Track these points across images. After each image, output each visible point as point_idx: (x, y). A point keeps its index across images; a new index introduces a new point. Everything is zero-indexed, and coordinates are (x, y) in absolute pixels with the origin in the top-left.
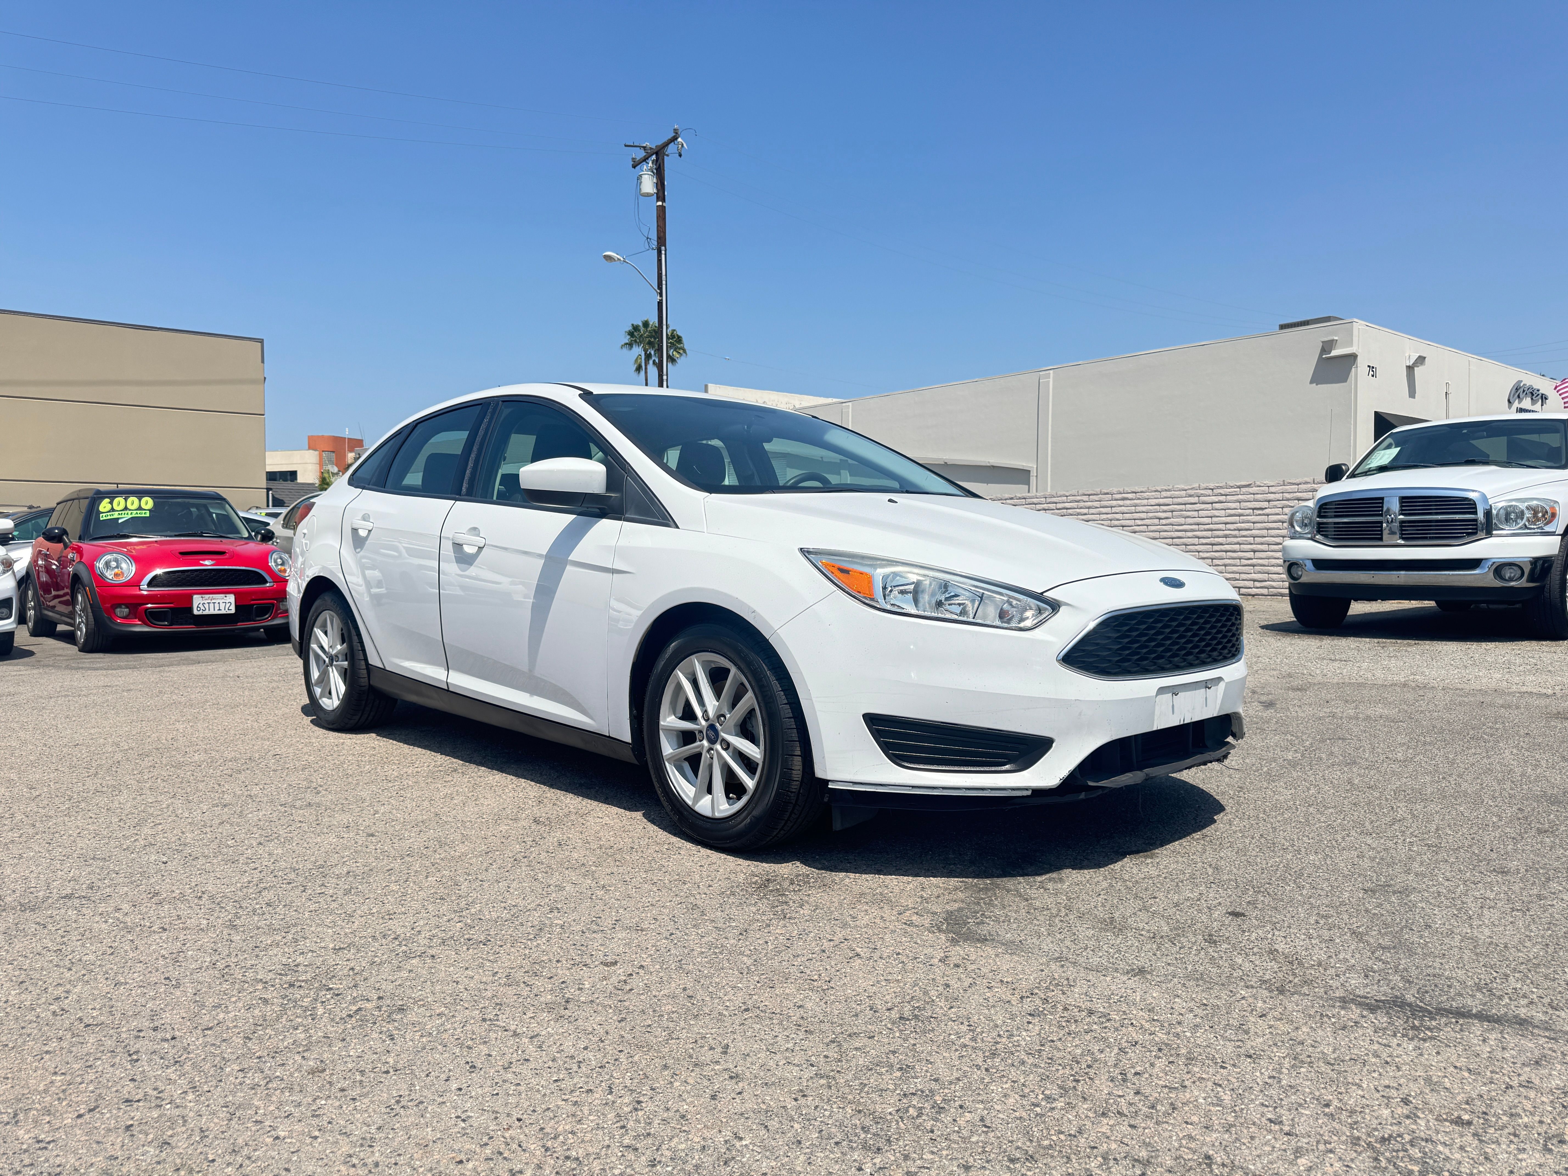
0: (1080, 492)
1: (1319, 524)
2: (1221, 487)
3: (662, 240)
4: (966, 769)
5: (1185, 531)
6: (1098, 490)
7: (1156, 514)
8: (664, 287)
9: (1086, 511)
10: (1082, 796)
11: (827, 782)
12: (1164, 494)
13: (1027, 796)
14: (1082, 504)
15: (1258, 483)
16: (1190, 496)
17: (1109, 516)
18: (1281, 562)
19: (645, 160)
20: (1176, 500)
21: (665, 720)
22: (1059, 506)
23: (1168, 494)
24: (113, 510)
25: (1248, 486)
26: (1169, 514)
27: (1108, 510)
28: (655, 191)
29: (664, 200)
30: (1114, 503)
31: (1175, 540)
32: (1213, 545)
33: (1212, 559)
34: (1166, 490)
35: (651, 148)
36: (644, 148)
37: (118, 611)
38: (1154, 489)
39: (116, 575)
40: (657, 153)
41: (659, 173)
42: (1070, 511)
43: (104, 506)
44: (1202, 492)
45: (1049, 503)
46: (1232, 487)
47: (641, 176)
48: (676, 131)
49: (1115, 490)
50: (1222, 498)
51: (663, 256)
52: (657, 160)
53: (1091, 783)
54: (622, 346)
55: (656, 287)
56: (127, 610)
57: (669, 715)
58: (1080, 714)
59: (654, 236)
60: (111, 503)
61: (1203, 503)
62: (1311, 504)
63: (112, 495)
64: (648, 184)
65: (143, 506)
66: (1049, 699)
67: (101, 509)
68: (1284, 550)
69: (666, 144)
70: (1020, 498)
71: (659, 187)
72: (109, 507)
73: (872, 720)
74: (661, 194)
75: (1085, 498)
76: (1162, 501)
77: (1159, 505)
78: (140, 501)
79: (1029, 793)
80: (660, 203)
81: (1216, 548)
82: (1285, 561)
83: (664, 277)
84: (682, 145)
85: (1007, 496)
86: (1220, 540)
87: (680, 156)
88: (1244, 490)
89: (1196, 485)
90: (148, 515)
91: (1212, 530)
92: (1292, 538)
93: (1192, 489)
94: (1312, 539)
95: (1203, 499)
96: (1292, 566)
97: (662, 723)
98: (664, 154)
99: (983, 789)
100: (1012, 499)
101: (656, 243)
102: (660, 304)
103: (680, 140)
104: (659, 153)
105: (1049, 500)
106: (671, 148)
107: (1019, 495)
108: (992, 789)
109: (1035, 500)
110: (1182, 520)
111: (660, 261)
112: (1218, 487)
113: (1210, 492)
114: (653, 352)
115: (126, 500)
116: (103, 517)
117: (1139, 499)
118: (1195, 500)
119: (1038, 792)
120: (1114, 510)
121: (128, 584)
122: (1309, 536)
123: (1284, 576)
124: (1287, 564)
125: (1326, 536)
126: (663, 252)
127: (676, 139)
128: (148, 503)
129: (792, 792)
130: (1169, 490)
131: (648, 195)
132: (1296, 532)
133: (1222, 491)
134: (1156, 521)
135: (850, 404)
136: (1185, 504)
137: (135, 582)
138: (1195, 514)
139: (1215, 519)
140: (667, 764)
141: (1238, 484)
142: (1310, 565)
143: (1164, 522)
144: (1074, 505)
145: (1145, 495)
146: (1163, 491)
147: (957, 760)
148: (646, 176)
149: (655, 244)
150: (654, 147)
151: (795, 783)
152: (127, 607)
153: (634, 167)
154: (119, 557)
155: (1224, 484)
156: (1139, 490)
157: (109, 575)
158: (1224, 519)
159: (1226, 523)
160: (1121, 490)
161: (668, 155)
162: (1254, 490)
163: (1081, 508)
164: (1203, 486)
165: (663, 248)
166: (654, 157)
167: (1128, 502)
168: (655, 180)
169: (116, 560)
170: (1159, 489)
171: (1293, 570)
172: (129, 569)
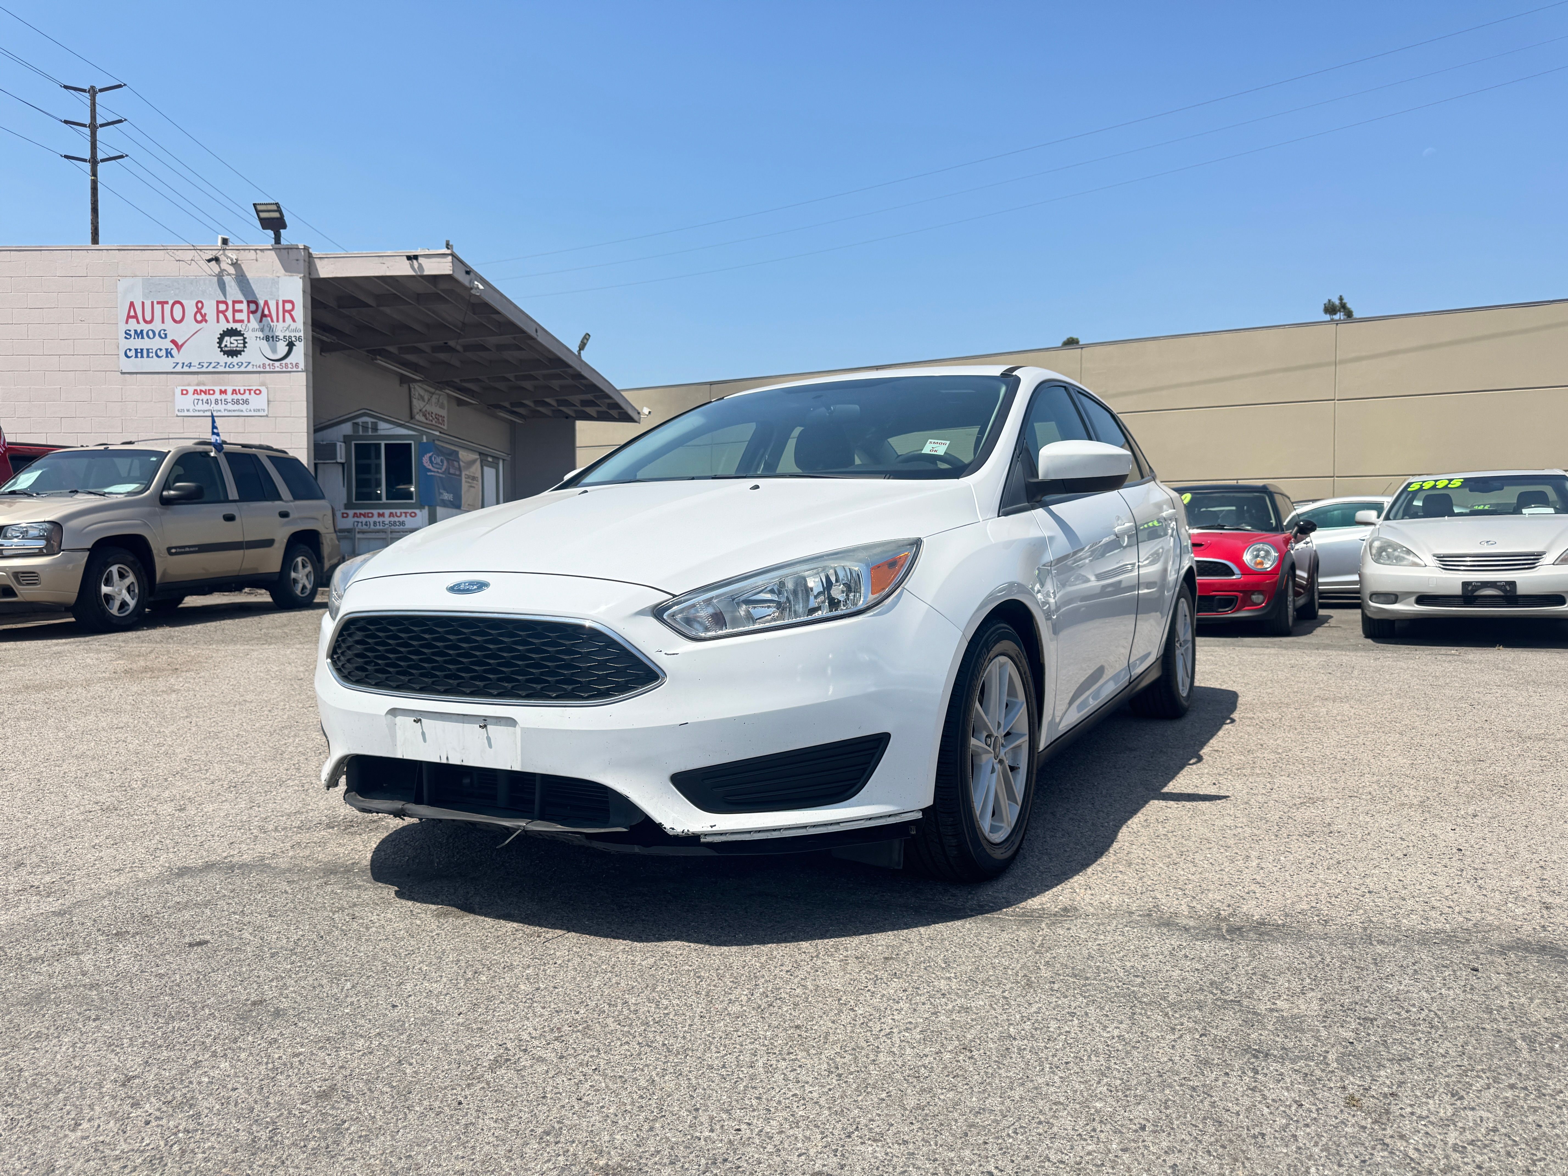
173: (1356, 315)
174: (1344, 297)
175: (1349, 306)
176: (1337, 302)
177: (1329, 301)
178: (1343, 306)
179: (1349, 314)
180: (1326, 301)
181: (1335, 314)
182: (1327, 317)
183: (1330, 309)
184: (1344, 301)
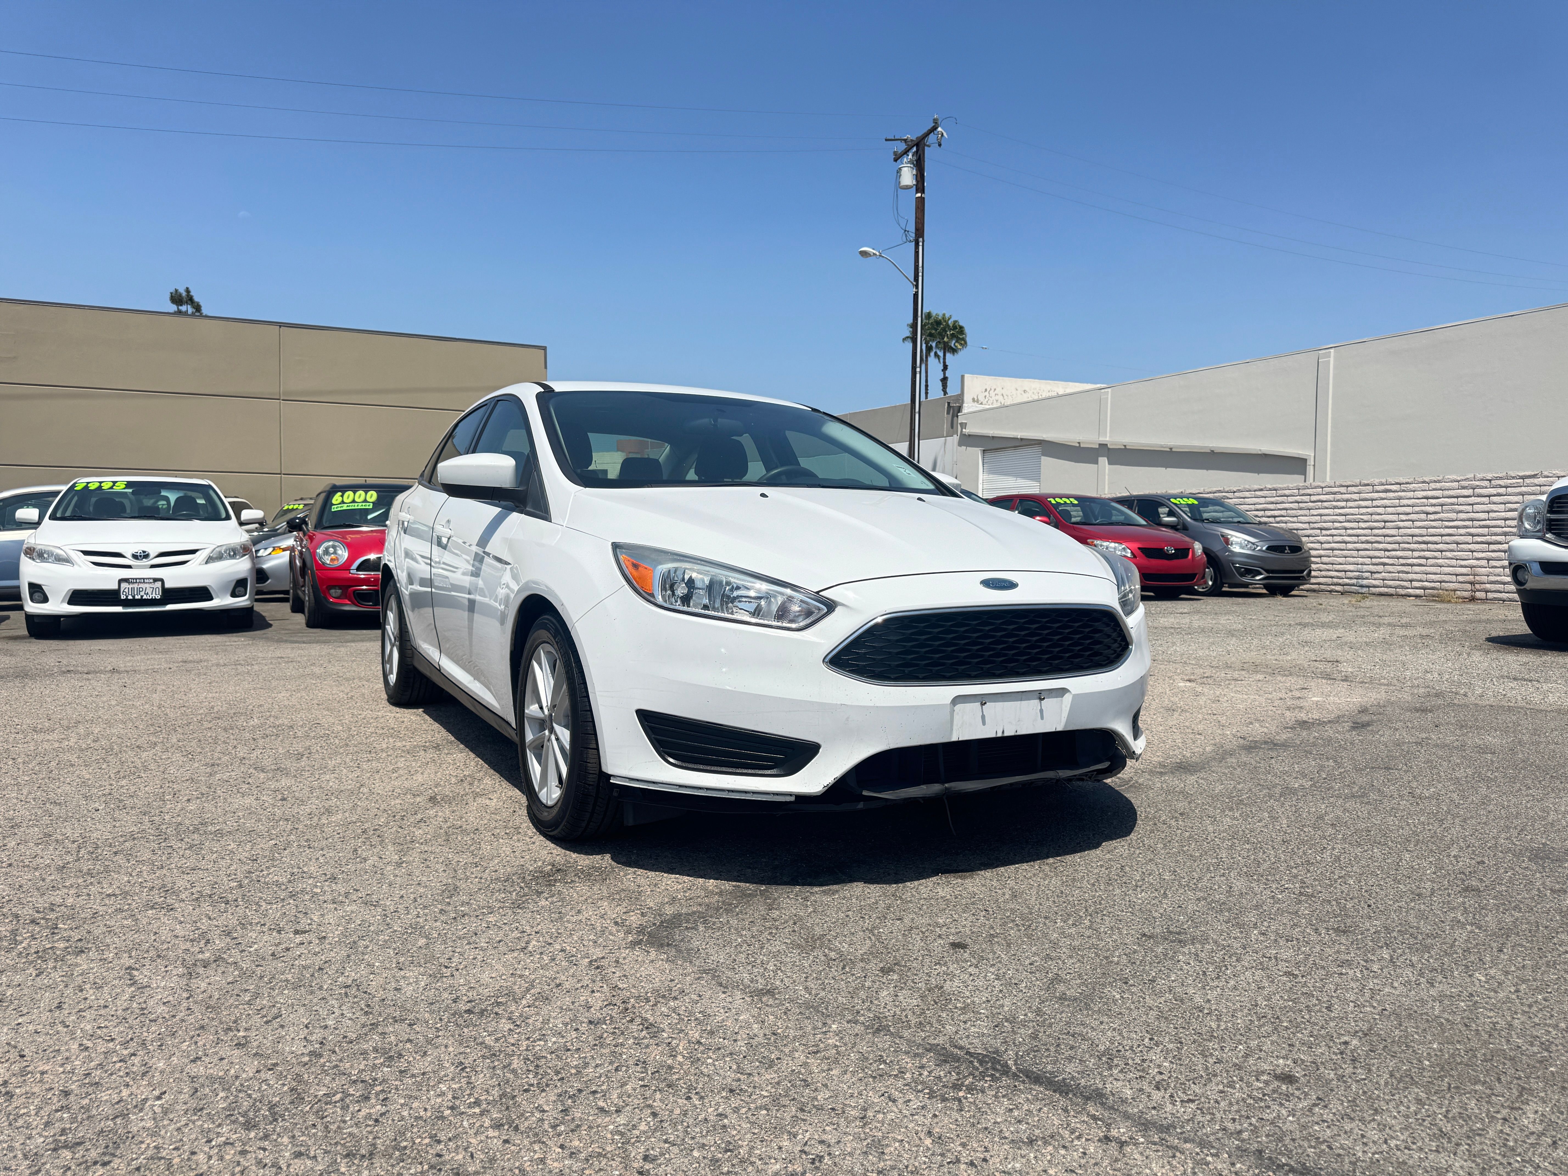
0: (1337, 483)
1: (1550, 521)
2: (1501, 478)
3: (920, 232)
4: (730, 770)
5: (1457, 527)
6: (1357, 481)
7: (1423, 508)
8: (920, 278)
9: (1343, 504)
10: (861, 806)
11: (609, 776)
12: (1433, 485)
13: (790, 802)
14: (1338, 497)
15: (1546, 473)
16: (1464, 488)
17: (1369, 510)
18: (1506, 563)
19: (906, 152)
20: (1446, 493)
21: (528, 708)
22: (1314, 498)
23: (1438, 485)
24: (343, 502)
25: (1534, 476)
26: (1439, 509)
27: (1369, 503)
28: (914, 183)
29: (923, 192)
30: (1376, 495)
31: (1444, 538)
32: (1489, 543)
33: (1488, 560)
34: (1435, 482)
35: (912, 140)
36: (905, 140)
37: (332, 591)
38: (1421, 480)
39: (332, 560)
40: (917, 145)
41: (919, 165)
42: (1325, 504)
43: (337, 498)
44: (1477, 483)
45: (1303, 495)
46: (1513, 478)
47: (900, 169)
48: (935, 121)
49: (1376, 481)
50: (1502, 491)
51: (921, 248)
52: (917, 151)
53: (865, 793)
54: (904, 340)
55: (912, 279)
56: (339, 591)
57: (532, 704)
58: (847, 719)
59: (912, 228)
60: (342, 496)
61: (1478, 496)
62: (1544, 498)
63: (343, 489)
64: (908, 177)
65: (368, 499)
66: (812, 703)
67: (334, 501)
68: (1509, 551)
69: (927, 134)
70: (1270, 490)
71: (919, 179)
72: (340, 499)
73: (645, 716)
74: (920, 186)
75: (1343, 490)
76: (1430, 493)
77: (1427, 498)
78: (366, 494)
79: (793, 799)
80: (919, 195)
81: (1492, 547)
82: (1510, 564)
83: (920, 269)
84: (942, 135)
85: (1256, 487)
86: (1499, 538)
87: (940, 145)
88: (1528, 481)
89: (1471, 476)
90: (371, 507)
91: (1488, 527)
92: (1522, 537)
93: (1465, 480)
94: (1543, 539)
95: (1478, 491)
96: (1518, 569)
97: (526, 711)
98: (925, 145)
99: (746, 792)
100: (1261, 490)
101: (914, 235)
102: (916, 296)
103: (940, 129)
104: (919, 145)
105: (1302, 492)
106: (932, 138)
107: (1269, 486)
108: (754, 793)
109: (1287, 492)
110: (1453, 516)
111: (917, 253)
112: (1497, 478)
113: (1487, 483)
114: (934, 344)
115: (355, 493)
116: (334, 509)
117: (1404, 491)
118: (1470, 492)
119: (801, 799)
120: (1375, 503)
121: (340, 568)
122: (1540, 534)
123: (1509, 579)
124: (1512, 567)
125: (1558, 535)
126: (921, 244)
127: (937, 128)
128: (373, 496)
129: (589, 785)
130: (1439, 481)
131: (907, 187)
132: (1526, 530)
133: (1501, 482)
134: (1423, 516)
135: (1109, 390)
136: (1457, 497)
137: (346, 566)
138: (1469, 508)
139: (1492, 515)
140: (528, 751)
141: (1521, 474)
142: (1537, 568)
143: (1432, 517)
144: (1330, 497)
145: (1411, 486)
146: (1431, 482)
147: (723, 761)
148: (906, 169)
149: (912, 236)
150: (914, 138)
151: (591, 776)
152: (340, 589)
153: (896, 160)
154: (337, 544)
155: (1504, 474)
156: (1404, 481)
157: (327, 560)
158: (1503, 514)
159: (1506, 519)
160: (1384, 481)
161: (929, 146)
162: (1541, 480)
163: (1338, 501)
164: (1479, 476)
165: (921, 239)
166: (915, 149)
167: (1391, 495)
168: (914, 172)
169: (334, 547)
170: (1427, 479)
171: (1520, 575)
172: (343, 554)
173: (205, 311)
174: (191, 289)
175: (196, 299)
176: (184, 294)
177: (176, 290)
178: (190, 300)
179: (198, 308)
180: (173, 290)
181: (181, 305)
182: (173, 308)
183: (176, 299)
184: (192, 293)
